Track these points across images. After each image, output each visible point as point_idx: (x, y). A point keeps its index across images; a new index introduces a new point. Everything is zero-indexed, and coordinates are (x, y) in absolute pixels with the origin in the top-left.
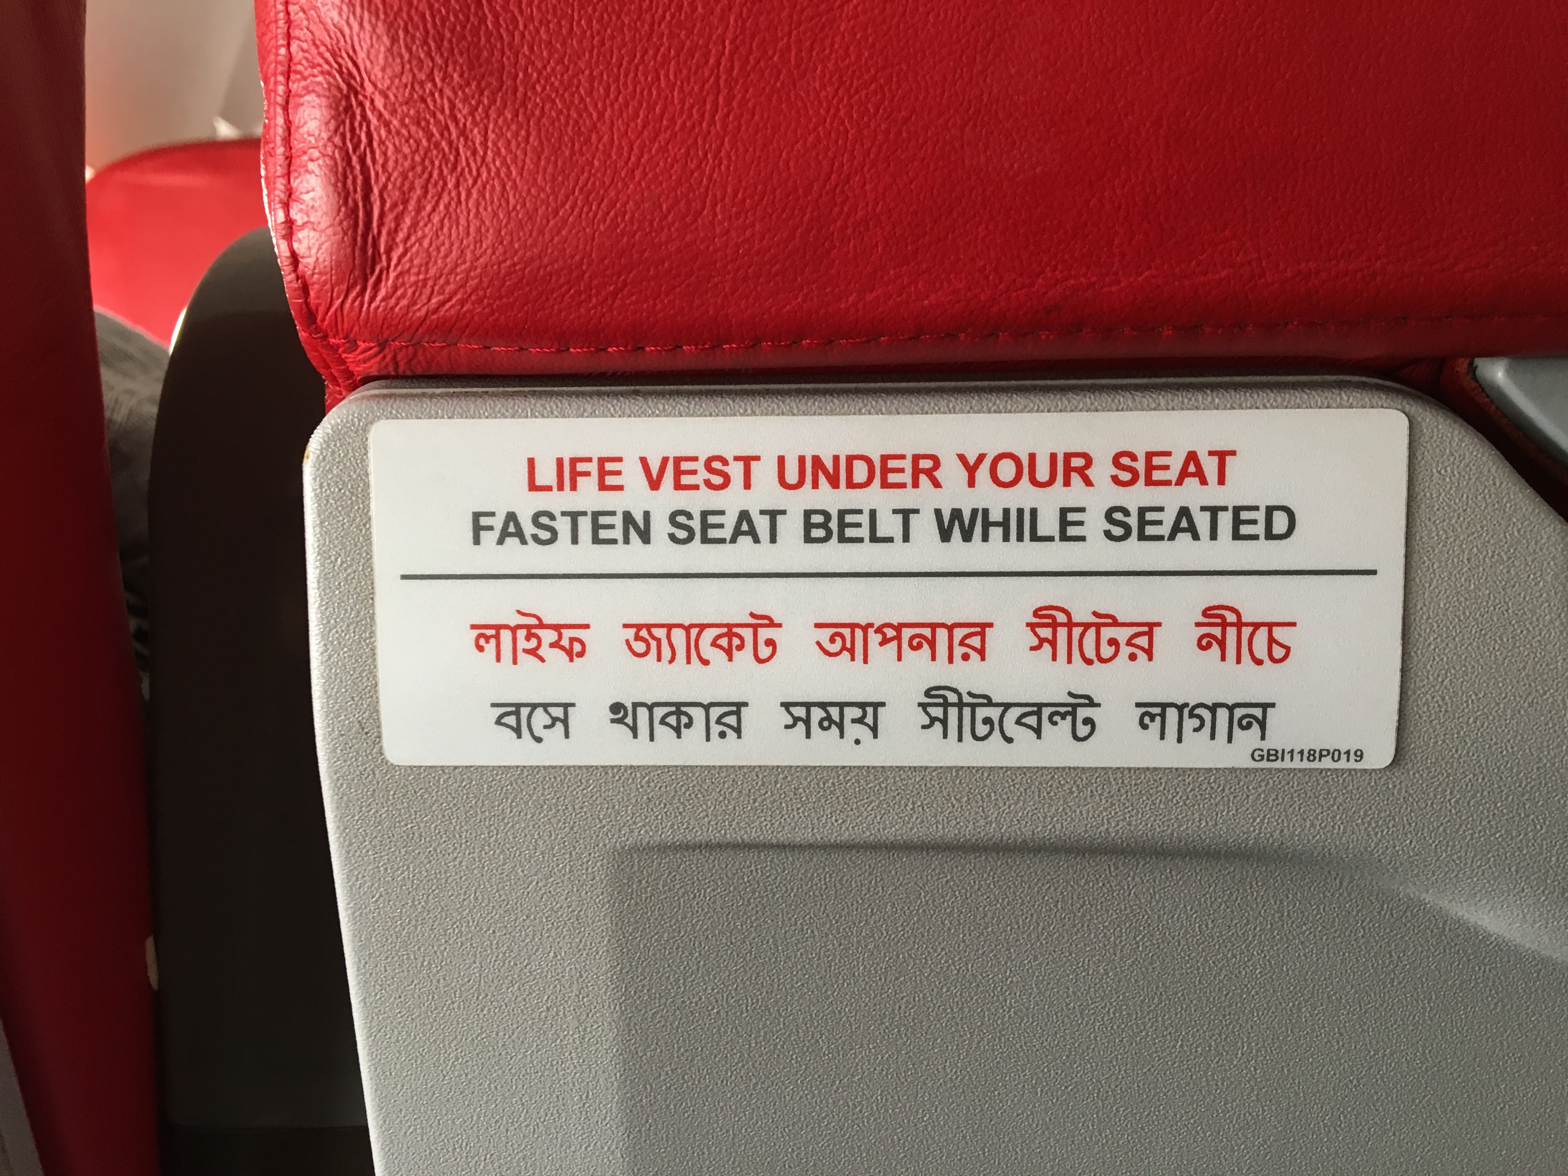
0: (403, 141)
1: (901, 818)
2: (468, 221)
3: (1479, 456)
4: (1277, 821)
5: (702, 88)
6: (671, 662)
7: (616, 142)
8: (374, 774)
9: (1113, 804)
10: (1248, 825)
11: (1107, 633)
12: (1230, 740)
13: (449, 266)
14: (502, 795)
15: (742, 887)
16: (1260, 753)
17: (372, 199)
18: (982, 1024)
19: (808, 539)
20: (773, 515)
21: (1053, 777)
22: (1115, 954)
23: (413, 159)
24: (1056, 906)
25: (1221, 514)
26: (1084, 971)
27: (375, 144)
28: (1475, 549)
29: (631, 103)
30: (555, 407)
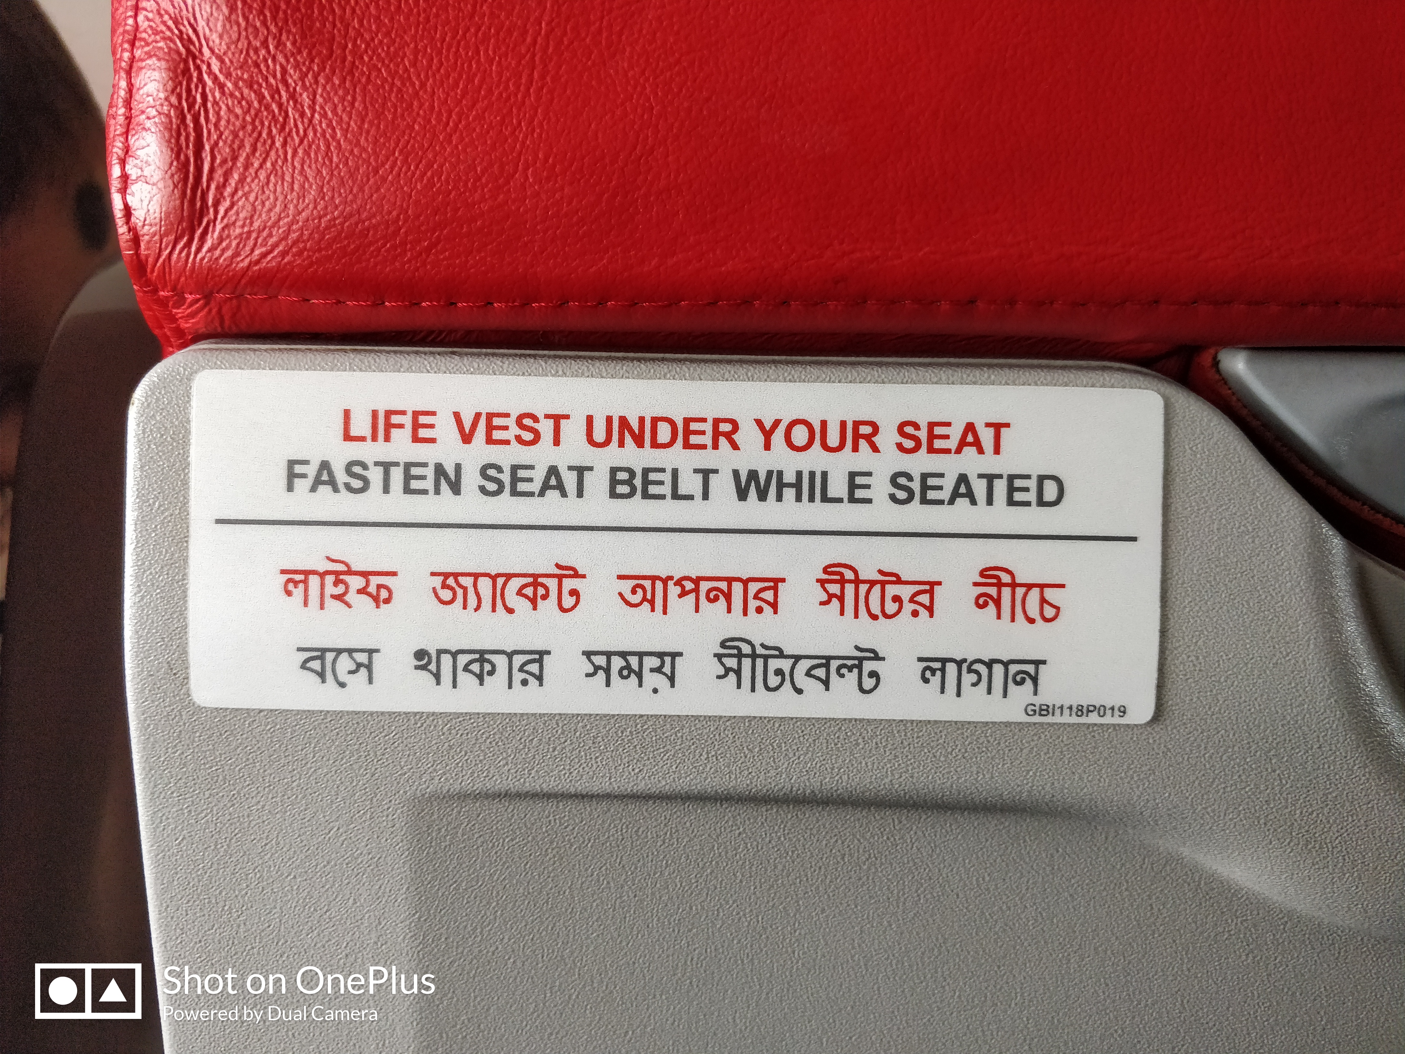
0: (236, 102)
1: (695, 767)
2: (293, 177)
3: (1226, 435)
4: (1048, 774)
5: (519, 63)
6: (476, 610)
7: (437, 109)
8: (181, 715)
9: (896, 756)
10: (1022, 778)
11: (891, 590)
12: (1005, 695)
13: (273, 219)
14: (306, 739)
15: (540, 837)
16: (1033, 708)
17: (204, 155)
18: (771, 976)
19: (613, 494)
20: (581, 471)
21: (840, 728)
22: (898, 907)
23: (244, 119)
24: (843, 858)
25: (996, 482)
26: (869, 923)
27: (209, 105)
28: (1224, 520)
29: (452, 75)
30: (373, 362)
